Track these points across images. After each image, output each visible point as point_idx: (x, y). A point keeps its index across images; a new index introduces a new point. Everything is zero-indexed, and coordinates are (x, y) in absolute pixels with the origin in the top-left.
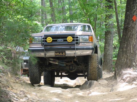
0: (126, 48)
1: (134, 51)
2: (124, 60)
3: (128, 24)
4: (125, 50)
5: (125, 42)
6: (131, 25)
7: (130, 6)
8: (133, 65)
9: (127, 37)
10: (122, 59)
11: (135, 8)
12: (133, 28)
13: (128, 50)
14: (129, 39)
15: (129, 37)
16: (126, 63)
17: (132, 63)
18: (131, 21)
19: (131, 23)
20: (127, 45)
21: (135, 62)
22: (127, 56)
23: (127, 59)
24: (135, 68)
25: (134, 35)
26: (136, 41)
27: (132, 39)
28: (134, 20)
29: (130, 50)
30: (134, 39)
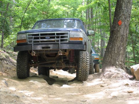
0: (112, 48)
1: (118, 52)
2: (109, 59)
3: (114, 27)
4: (110, 50)
5: (110, 44)
6: (117, 29)
7: (117, 12)
8: (117, 64)
9: (113, 39)
10: (107, 58)
11: (121, 14)
12: (118, 31)
13: (113, 51)
14: (115, 41)
15: (114, 39)
16: (110, 62)
17: (115, 62)
18: (117, 26)
19: (117, 27)
20: (112, 46)
21: (118, 61)
22: (112, 55)
23: (111, 59)
24: (117, 66)
25: (119, 38)
26: (120, 43)
27: (117, 41)
28: (120, 24)
29: (115, 50)
30: (119, 41)
